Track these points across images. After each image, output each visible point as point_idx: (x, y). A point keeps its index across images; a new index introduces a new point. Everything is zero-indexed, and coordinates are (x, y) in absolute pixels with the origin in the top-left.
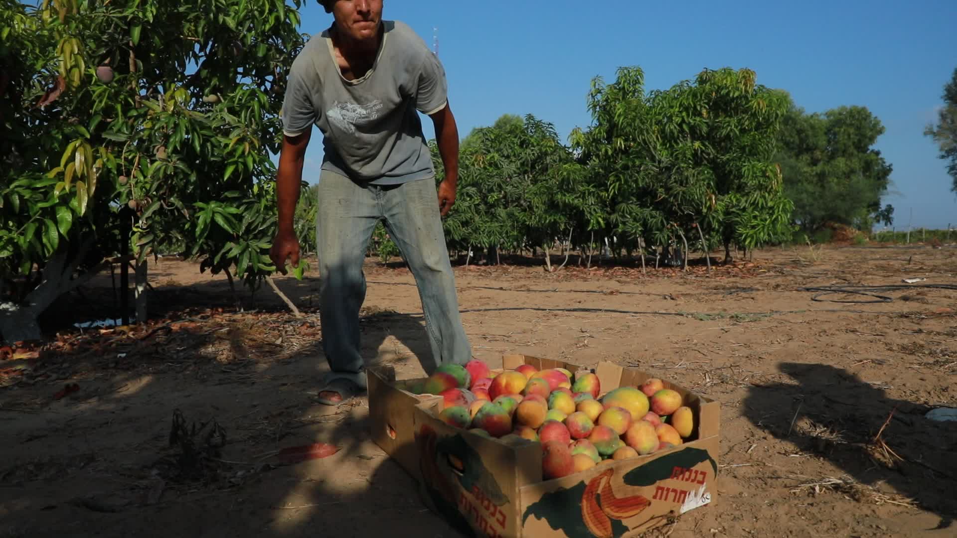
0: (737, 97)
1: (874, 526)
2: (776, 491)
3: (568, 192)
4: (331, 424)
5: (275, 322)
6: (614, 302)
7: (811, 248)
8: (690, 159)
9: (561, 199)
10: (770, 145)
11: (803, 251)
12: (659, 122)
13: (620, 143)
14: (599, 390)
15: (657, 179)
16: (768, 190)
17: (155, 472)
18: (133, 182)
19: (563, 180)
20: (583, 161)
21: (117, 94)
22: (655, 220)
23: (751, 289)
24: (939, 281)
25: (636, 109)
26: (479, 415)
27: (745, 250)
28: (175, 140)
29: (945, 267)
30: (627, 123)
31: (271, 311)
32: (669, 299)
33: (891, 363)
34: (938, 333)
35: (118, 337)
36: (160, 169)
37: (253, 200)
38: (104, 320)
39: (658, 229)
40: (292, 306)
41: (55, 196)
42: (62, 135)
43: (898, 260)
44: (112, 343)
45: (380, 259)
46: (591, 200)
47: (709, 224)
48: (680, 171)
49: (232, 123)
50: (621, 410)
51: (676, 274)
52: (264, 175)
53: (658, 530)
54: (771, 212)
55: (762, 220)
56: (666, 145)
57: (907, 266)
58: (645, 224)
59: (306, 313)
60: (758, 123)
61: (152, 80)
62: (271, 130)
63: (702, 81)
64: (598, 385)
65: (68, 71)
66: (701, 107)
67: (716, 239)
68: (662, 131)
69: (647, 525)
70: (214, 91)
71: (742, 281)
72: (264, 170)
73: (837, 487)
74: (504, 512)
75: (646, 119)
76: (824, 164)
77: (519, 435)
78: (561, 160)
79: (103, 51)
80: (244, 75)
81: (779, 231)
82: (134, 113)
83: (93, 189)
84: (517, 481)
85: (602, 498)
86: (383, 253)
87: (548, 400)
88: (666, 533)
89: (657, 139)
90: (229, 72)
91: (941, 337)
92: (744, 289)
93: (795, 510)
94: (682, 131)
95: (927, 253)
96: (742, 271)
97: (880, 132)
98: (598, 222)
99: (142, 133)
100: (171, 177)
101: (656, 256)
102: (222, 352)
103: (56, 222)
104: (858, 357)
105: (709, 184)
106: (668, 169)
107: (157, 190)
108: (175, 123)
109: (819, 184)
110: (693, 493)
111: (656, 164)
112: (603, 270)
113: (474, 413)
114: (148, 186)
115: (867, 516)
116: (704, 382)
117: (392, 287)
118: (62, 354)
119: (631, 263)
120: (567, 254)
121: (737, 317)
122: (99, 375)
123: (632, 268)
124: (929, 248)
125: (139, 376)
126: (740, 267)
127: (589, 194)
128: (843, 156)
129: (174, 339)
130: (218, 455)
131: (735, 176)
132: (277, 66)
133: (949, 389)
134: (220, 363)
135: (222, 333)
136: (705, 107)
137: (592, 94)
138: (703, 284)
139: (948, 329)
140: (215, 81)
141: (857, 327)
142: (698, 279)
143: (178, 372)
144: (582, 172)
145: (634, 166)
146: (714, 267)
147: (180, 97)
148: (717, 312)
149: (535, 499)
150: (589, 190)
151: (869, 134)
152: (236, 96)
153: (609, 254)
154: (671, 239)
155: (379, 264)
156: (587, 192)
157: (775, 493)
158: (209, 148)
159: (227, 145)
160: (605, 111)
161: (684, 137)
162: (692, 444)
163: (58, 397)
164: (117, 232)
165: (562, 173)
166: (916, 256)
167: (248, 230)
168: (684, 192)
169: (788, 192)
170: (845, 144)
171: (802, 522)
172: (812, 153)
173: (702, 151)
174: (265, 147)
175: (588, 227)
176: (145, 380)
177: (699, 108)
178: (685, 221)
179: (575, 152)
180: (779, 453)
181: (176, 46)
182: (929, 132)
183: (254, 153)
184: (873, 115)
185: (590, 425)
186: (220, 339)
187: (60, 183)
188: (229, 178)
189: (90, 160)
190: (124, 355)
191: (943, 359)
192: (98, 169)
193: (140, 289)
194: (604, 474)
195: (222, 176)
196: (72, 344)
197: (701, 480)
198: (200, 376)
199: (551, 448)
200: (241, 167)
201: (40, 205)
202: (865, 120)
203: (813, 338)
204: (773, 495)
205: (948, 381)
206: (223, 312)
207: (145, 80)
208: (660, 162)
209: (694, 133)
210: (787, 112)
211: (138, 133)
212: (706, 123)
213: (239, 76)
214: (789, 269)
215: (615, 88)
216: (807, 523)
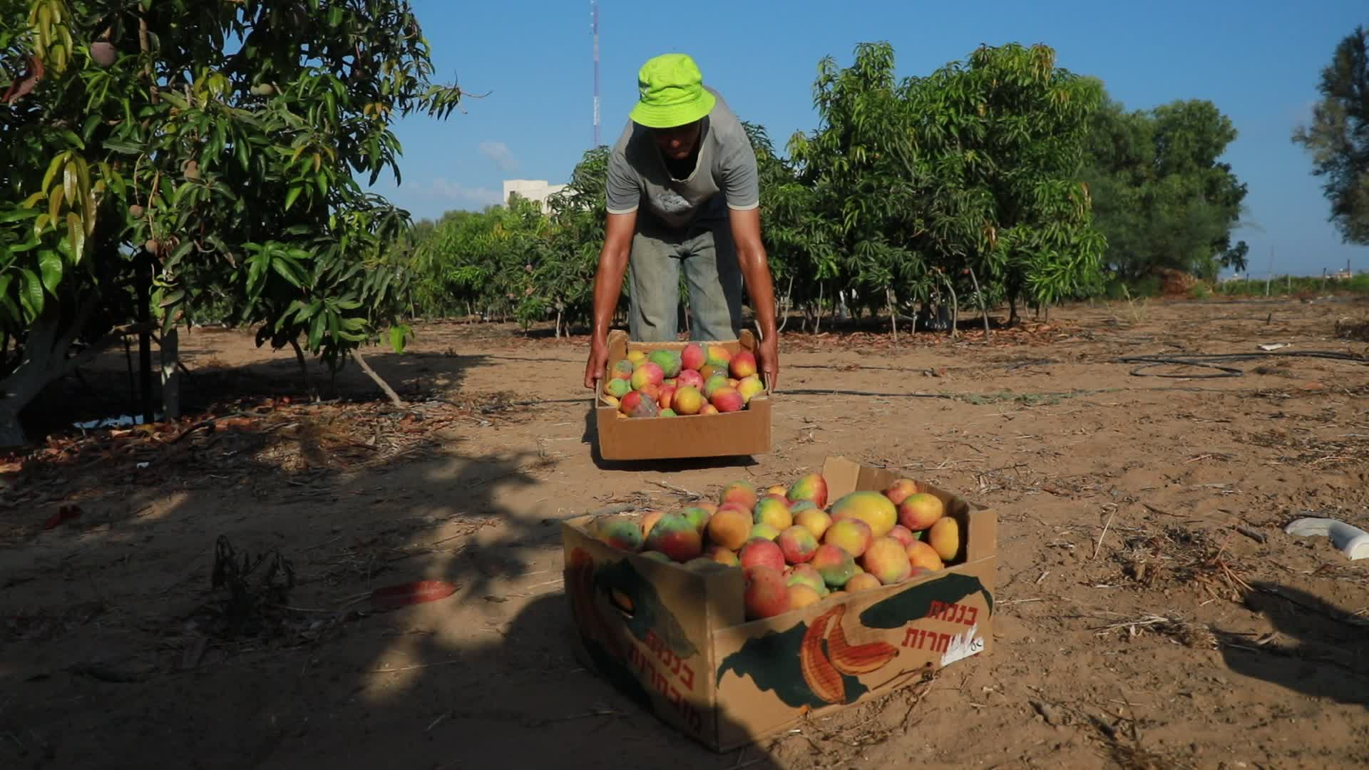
0: (1028, 86)
1: (1210, 679)
2: (1075, 635)
3: (787, 226)
4: (447, 554)
5: (365, 415)
6: (852, 381)
7: (1131, 303)
8: (960, 176)
9: (777, 235)
10: (1074, 156)
11: (1120, 308)
12: (916, 124)
13: (860, 153)
14: (826, 498)
15: (913, 205)
16: (1071, 220)
17: (191, 625)
18: (151, 213)
19: (779, 208)
20: (807, 179)
21: (123, 83)
22: (910, 264)
23: (1046, 361)
24: (1309, 347)
25: (883, 104)
26: (654, 532)
27: (1037, 308)
28: (211, 152)
29: (1316, 328)
30: (870, 124)
31: (360, 400)
32: (930, 375)
33: (1239, 458)
34: (1306, 418)
35: (138, 441)
36: (190, 192)
37: (329, 238)
38: (117, 418)
39: (914, 278)
40: (390, 392)
41: (36, 236)
42: (42, 144)
43: (1251, 319)
44: (129, 449)
45: (517, 325)
46: (820, 236)
47: (988, 268)
48: (945, 194)
49: (295, 125)
50: (857, 522)
51: (940, 341)
52: (345, 202)
53: (910, 691)
54: (1075, 251)
55: (1062, 264)
56: (926, 156)
57: (1264, 328)
58: (896, 271)
59: (411, 401)
60: (1058, 124)
61: (175, 62)
62: (353, 136)
63: (977, 63)
64: (825, 489)
65: (48, 50)
66: (976, 100)
67: (998, 289)
68: (921, 137)
69: (893, 683)
70: (267, 79)
71: (1035, 350)
72: (344, 195)
73: (1159, 628)
74: (690, 667)
75: (897, 118)
76: (1151, 184)
77: (712, 558)
78: (776, 179)
79: (98, 19)
80: (311, 55)
81: (1086, 279)
82: (149, 112)
83: (92, 224)
84: (708, 623)
85: (829, 645)
86: (522, 317)
87: (753, 512)
88: (921, 693)
89: (914, 146)
90: (288, 51)
91: (1310, 423)
92: (1036, 362)
93: (1102, 660)
94: (949, 136)
95: (1294, 309)
96: (1034, 337)
97: (1231, 137)
98: (830, 268)
99: (161, 141)
100: (206, 204)
101: (912, 316)
102: (290, 457)
103: (39, 274)
104: (1192, 451)
105: (987, 212)
106: (929, 191)
107: (187, 225)
108: (210, 125)
109: (1144, 213)
110: (958, 638)
111: (912, 184)
112: (837, 337)
113: (647, 530)
114: (173, 219)
115: (1200, 665)
116: (977, 488)
117: (536, 364)
118: (56, 466)
119: (877, 327)
120: (785, 315)
121: (1025, 399)
122: (110, 493)
123: (878, 333)
124: (1297, 302)
125: (169, 493)
126: (1031, 330)
127: (817, 228)
128: (1178, 172)
129: (218, 441)
130: (283, 600)
131: (1024, 200)
132: (358, 41)
133: (1318, 493)
134: (286, 473)
135: (288, 431)
136: (982, 101)
137: (820, 83)
138: (979, 354)
139: (1320, 413)
140: (267, 64)
141: (1193, 410)
142: (972, 347)
143: (224, 487)
144: (806, 197)
145: (880, 186)
146: (994, 332)
147: (216, 87)
148: (997, 393)
149: (735, 647)
150: (816, 222)
151: (1215, 140)
152: (300, 85)
153: (846, 314)
154: (933, 291)
155: (517, 333)
156: (813, 224)
157: (1073, 638)
158: (263, 162)
159: (288, 158)
160: (838, 107)
161: (951, 145)
162: (957, 569)
163: (50, 525)
164: (131, 289)
165: (777, 198)
166: (1278, 314)
167: (323, 283)
168: (951, 224)
169: (1101, 224)
170: (1180, 156)
171: (1111, 675)
172: (1134, 169)
173: (978, 165)
174: (345, 161)
175: (816, 274)
176: (177, 499)
177: (972, 102)
178: (954, 266)
179: (796, 168)
180: (1081, 583)
181: (208, 11)
182: (1300, 137)
183: (329, 169)
184: (1222, 114)
185: (813, 544)
186: (286, 439)
187: (42, 216)
188: (293, 207)
189: (86, 182)
190: (145, 465)
191: (1310, 453)
192: (98, 195)
193: (169, 371)
194: (833, 611)
195: (283, 203)
196: (70, 452)
197: (970, 619)
198: (258, 492)
199: (756, 576)
200: (310, 190)
201: (14, 248)
202: (1210, 119)
203: (1131, 426)
204: (1071, 640)
205: (1318, 482)
206: (291, 403)
207: (164, 64)
208: (917, 181)
209: (967, 139)
210: (1099, 108)
211: (156, 139)
212: (984, 124)
213: (304, 57)
214: (1100, 333)
215: (854, 74)
216: (1117, 677)
